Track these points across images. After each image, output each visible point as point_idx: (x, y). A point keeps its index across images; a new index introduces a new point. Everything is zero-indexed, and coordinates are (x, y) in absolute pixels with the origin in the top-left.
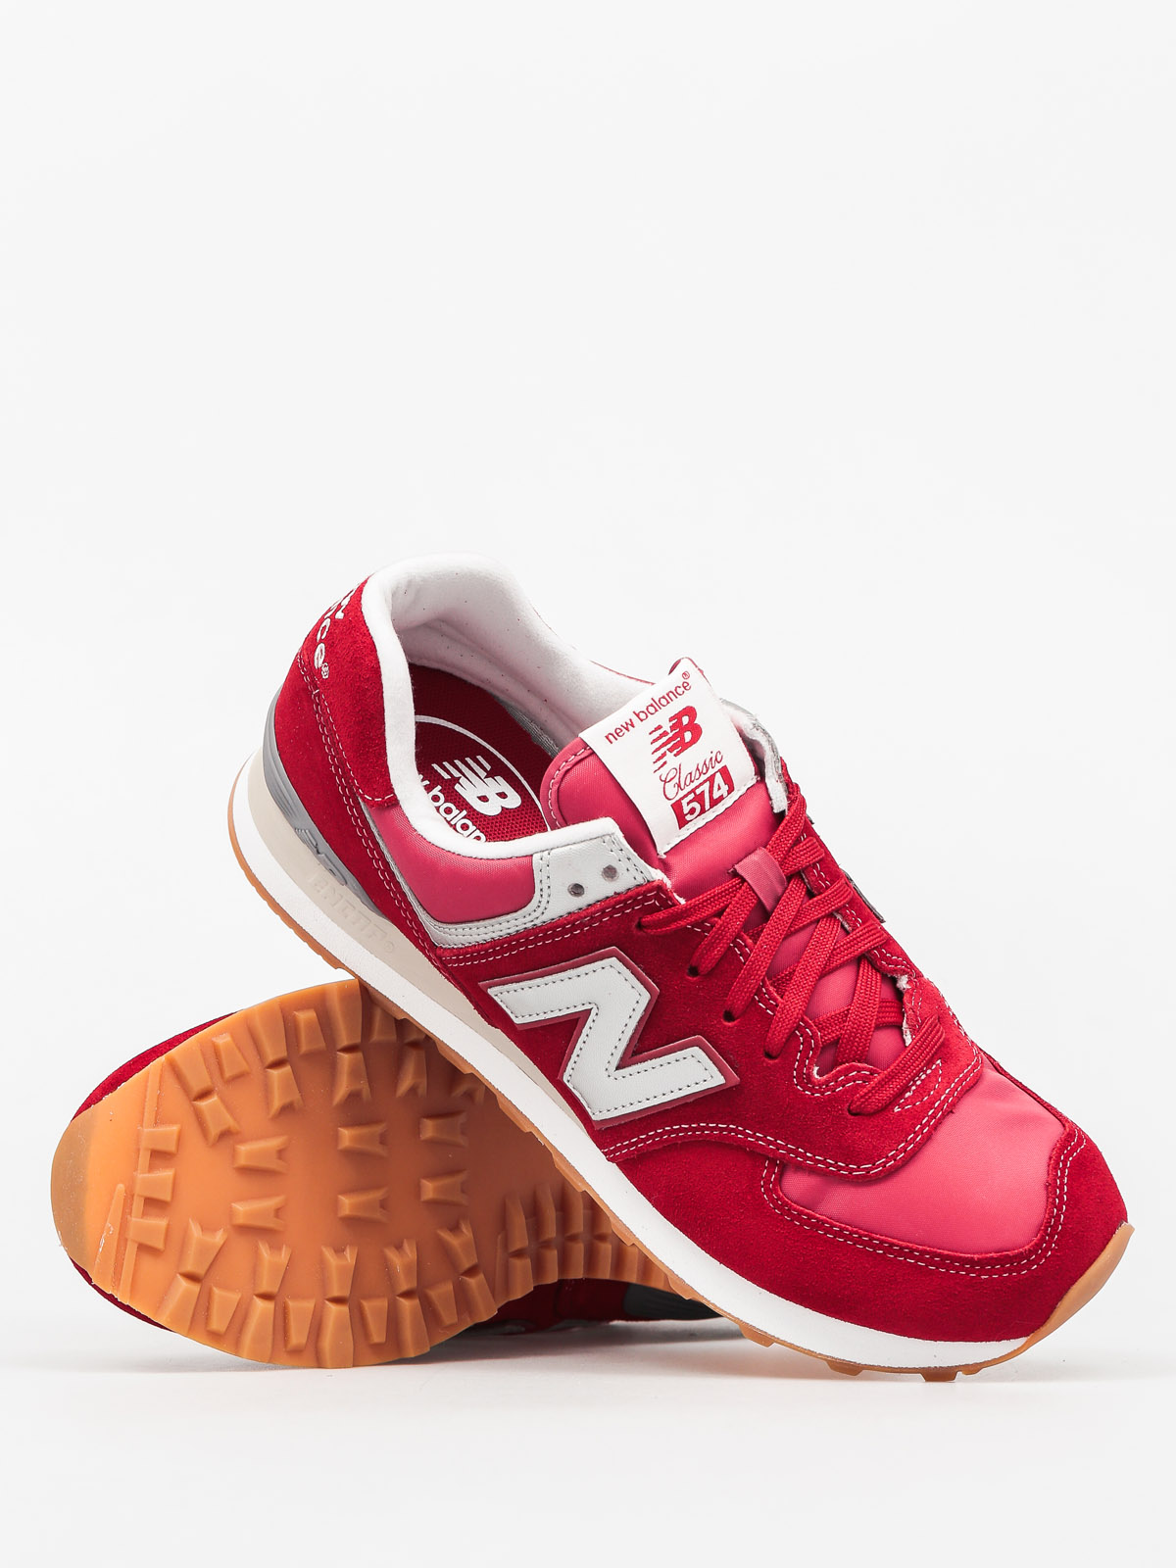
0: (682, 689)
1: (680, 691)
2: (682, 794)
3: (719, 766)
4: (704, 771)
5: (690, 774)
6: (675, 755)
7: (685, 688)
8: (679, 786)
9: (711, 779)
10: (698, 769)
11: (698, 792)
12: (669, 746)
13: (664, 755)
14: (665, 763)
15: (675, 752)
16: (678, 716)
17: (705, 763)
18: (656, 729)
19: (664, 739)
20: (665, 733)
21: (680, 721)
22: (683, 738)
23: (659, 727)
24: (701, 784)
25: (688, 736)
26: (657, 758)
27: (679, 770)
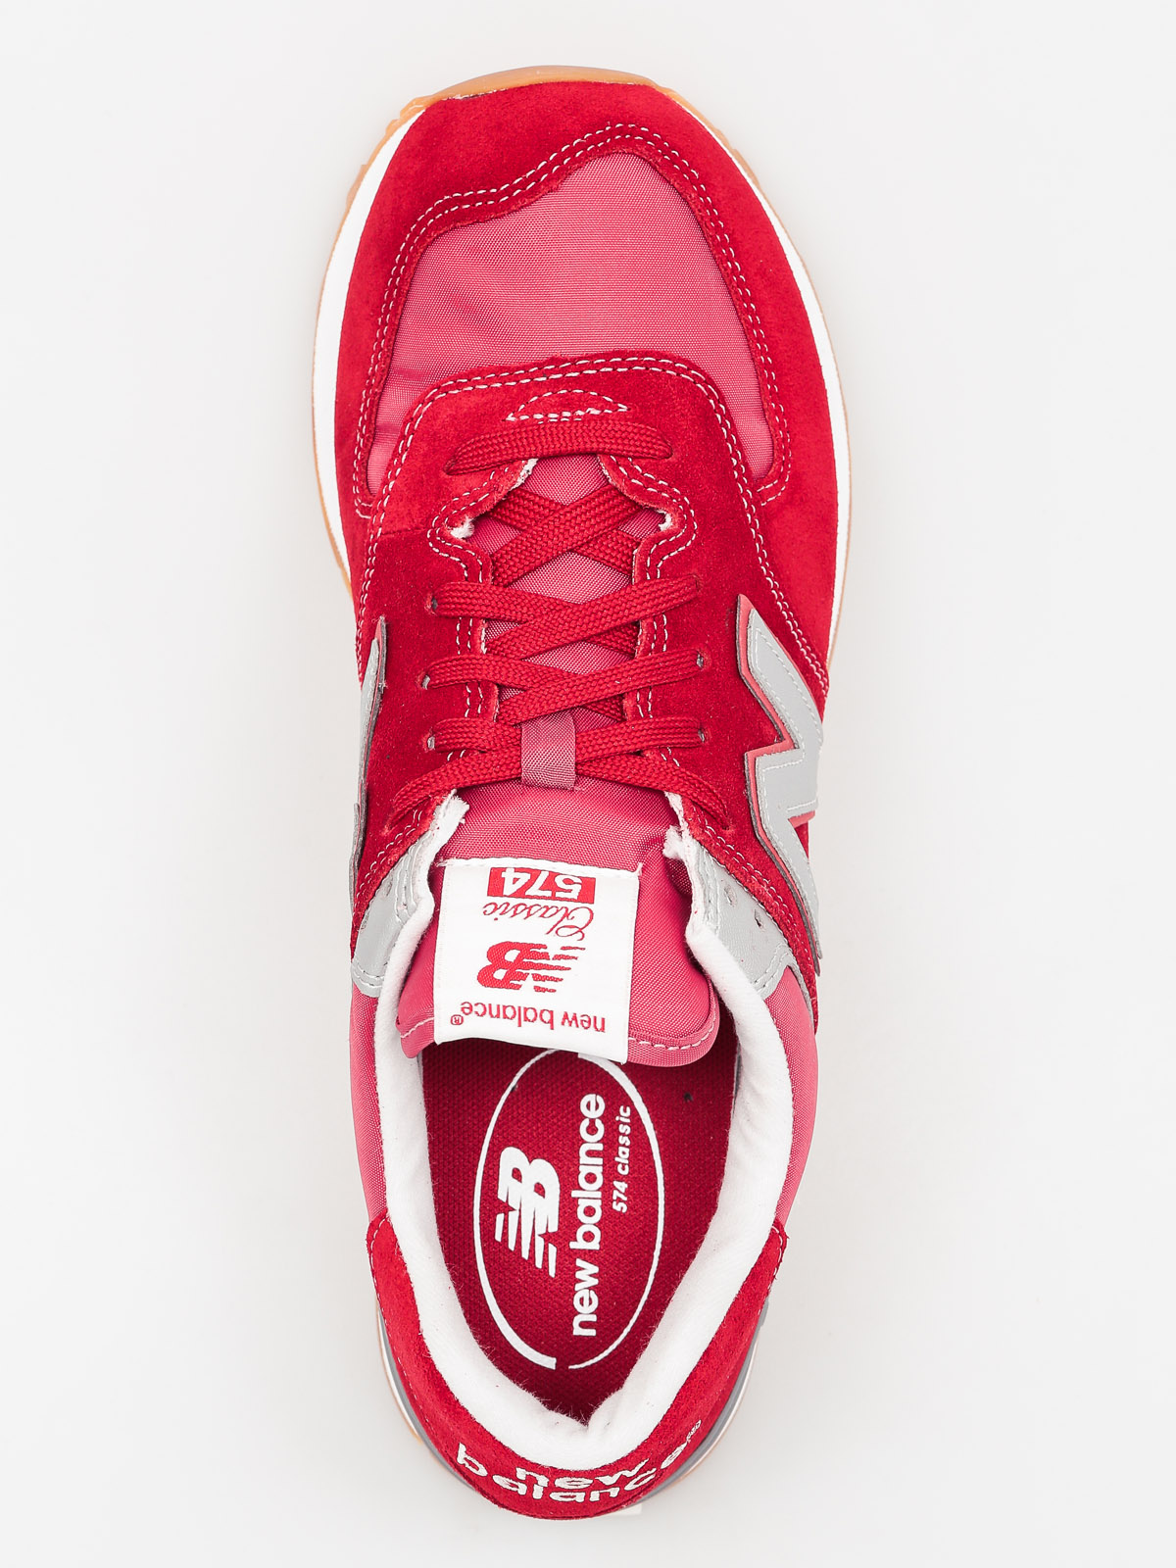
0: (475, 1009)
1: (480, 1010)
2: (571, 905)
3: (499, 900)
4: (522, 907)
5: (542, 916)
6: (545, 947)
7: (471, 1008)
8: (566, 915)
9: (520, 893)
10: (529, 915)
11: (548, 893)
12: (544, 962)
13: (557, 957)
14: (564, 948)
15: (542, 950)
16: (504, 984)
17: (515, 914)
18: (544, 990)
19: (543, 973)
20: (537, 978)
21: (507, 978)
22: (519, 958)
23: (538, 989)
24: (539, 898)
25: (511, 956)
26: (567, 961)
27: (555, 929)
